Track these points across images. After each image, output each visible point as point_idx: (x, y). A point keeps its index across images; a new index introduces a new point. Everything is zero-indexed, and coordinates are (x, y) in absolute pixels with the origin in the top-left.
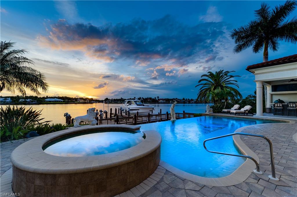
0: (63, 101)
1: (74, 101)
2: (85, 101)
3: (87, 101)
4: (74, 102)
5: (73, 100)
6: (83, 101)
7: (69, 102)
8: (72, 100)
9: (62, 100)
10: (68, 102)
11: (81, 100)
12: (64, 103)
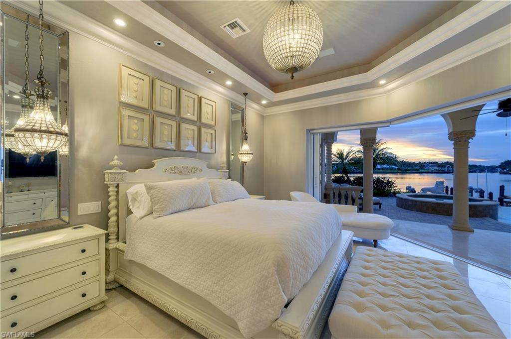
0: (399, 169)
1: (418, 167)
2: (442, 169)
3: (446, 168)
4: (419, 170)
5: (415, 166)
6: (436, 168)
7: (409, 170)
8: (413, 166)
9: (396, 167)
10: (407, 170)
11: (433, 166)
12: (400, 171)
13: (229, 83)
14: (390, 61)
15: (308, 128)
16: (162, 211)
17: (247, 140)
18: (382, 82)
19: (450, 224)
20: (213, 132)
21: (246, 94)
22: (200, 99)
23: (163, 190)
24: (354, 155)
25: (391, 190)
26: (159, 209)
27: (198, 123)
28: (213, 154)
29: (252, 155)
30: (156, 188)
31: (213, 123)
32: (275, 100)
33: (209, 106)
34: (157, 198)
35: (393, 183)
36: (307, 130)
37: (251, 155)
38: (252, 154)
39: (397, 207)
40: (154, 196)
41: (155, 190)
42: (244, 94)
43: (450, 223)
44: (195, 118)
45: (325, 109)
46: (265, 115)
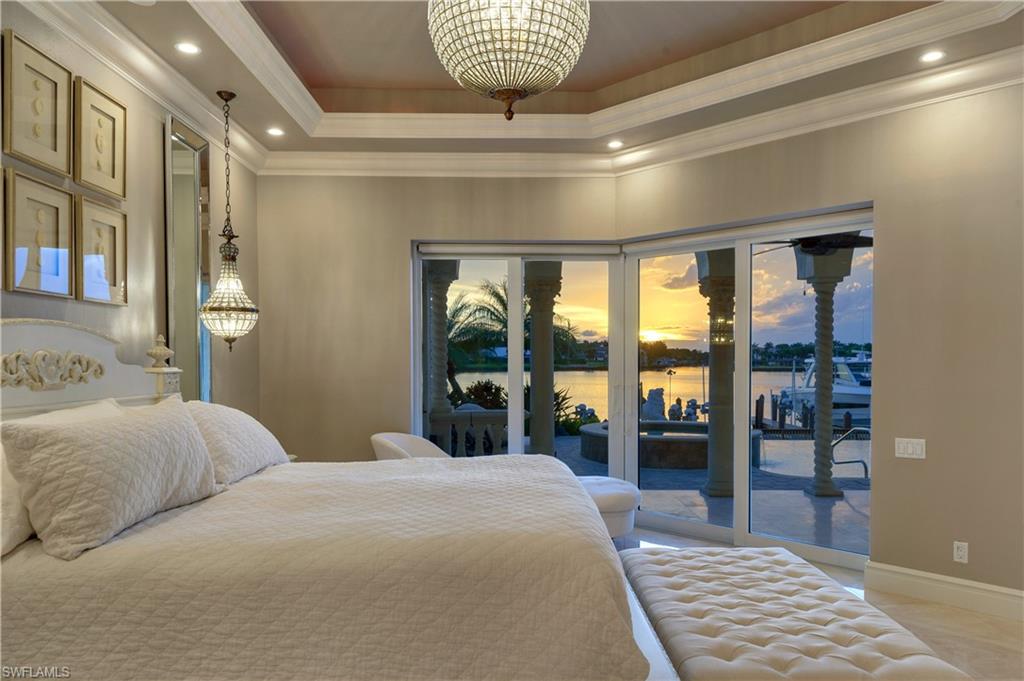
1: (582, 355)
13: (188, 48)
14: (647, 101)
15: (415, 238)
16: (93, 526)
17: (233, 259)
18: (615, 144)
19: (703, 486)
20: (118, 223)
21: (227, 96)
22: (75, 86)
23: (84, 447)
24: (471, 319)
25: (559, 416)
26: (81, 522)
27: (67, 184)
28: (117, 306)
29: (255, 316)
30: (52, 444)
31: (114, 186)
32: (319, 132)
33: (103, 118)
34: (65, 482)
35: (564, 399)
36: (412, 242)
37: (249, 315)
38: (257, 311)
39: (585, 460)
40: (53, 474)
41: (48, 451)
42: (219, 93)
43: (703, 483)
44: (59, 160)
45: (468, 189)
46: (261, 173)
